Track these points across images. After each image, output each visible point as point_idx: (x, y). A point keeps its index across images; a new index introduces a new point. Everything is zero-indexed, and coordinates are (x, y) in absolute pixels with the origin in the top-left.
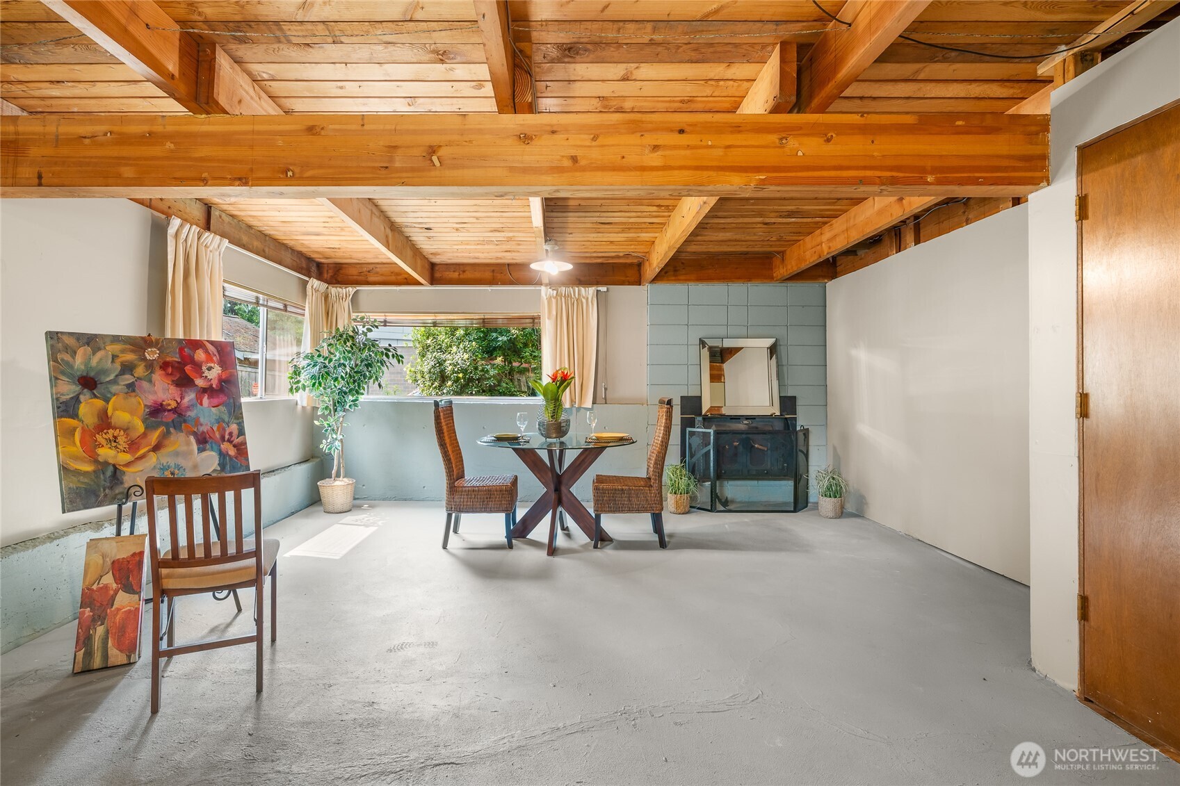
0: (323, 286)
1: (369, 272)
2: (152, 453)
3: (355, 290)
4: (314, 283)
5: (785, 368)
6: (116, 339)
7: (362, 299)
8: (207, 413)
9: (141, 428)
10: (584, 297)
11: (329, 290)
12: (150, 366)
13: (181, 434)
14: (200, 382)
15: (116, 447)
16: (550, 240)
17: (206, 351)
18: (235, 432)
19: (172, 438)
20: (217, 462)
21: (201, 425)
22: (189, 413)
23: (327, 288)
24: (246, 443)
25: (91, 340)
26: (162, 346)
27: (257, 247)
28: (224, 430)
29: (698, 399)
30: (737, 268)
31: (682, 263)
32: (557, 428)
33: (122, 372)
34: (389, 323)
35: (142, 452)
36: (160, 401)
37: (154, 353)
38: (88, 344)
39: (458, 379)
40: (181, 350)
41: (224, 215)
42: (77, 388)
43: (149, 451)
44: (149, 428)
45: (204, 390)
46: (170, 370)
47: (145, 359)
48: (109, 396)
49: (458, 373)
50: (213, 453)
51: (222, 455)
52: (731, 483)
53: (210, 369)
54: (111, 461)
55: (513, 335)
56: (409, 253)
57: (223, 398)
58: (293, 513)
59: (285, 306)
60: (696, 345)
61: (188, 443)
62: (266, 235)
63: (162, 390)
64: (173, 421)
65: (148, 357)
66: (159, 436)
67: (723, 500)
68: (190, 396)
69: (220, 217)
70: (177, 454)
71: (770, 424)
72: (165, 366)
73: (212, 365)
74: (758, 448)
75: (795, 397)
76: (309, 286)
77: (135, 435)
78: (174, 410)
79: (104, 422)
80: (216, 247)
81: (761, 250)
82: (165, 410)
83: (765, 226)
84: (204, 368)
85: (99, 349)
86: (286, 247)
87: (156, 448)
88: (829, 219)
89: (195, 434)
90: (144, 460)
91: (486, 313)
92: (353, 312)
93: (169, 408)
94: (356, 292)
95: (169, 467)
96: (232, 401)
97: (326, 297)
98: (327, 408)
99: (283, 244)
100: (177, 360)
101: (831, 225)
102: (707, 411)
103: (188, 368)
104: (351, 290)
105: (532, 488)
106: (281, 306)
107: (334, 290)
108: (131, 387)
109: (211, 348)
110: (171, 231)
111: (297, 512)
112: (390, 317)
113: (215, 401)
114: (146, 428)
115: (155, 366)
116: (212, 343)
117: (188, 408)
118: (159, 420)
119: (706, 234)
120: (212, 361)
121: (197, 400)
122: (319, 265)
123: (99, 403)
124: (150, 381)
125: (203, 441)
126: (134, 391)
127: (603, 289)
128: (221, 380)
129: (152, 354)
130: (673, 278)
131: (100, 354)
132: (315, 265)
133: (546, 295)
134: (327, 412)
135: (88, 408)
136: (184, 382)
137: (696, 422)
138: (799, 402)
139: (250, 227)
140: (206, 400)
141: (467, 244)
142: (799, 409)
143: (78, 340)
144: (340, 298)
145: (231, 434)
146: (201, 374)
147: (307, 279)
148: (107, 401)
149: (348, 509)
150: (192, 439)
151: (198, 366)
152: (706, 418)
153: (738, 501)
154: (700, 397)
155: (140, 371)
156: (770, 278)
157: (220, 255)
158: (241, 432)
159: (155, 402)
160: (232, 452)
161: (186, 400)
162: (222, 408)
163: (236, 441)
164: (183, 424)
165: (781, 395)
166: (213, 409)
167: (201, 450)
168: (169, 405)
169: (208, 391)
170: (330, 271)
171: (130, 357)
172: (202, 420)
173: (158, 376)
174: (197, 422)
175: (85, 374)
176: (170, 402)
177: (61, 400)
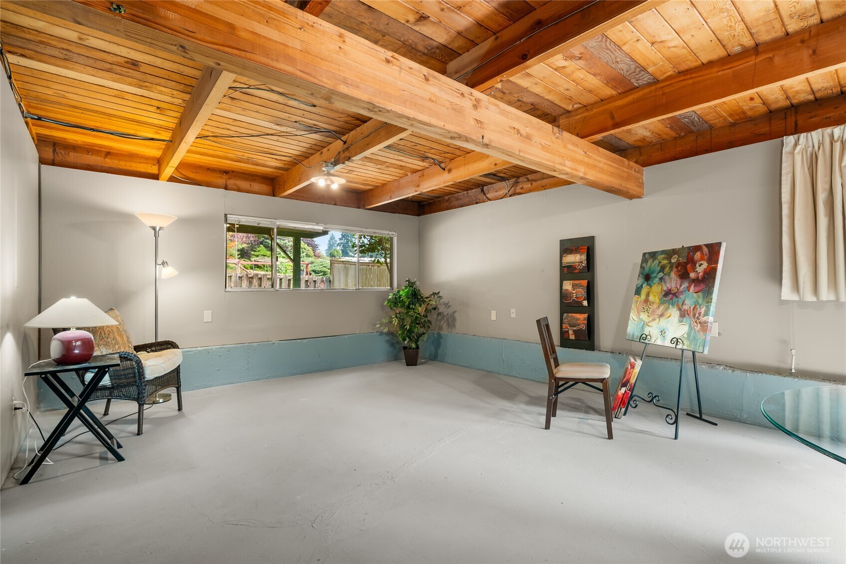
2: (658, 319)
6: (663, 252)
8: (690, 297)
9: (659, 303)
12: (672, 267)
13: (674, 309)
14: (692, 275)
15: (648, 312)
17: (702, 252)
18: (703, 313)
19: (669, 311)
20: (686, 332)
21: (685, 304)
22: (681, 296)
25: (654, 255)
26: (680, 253)
28: (697, 310)
33: (660, 271)
35: (655, 317)
36: (670, 288)
37: (676, 258)
38: (653, 257)
40: (689, 254)
42: (643, 281)
43: (658, 317)
44: (662, 303)
45: (693, 281)
46: (680, 268)
47: (670, 262)
48: (652, 284)
51: (691, 328)
53: (701, 265)
54: (644, 319)
57: (703, 286)
61: (675, 316)
63: (673, 281)
65: (672, 261)
66: (664, 309)
68: (685, 285)
70: (668, 321)
72: (678, 266)
73: (703, 262)
77: (655, 307)
78: (675, 294)
79: (647, 298)
82: (671, 293)
84: (697, 265)
85: (656, 259)
87: (662, 316)
89: (680, 310)
90: (654, 322)
93: (673, 292)
95: (663, 328)
96: (707, 288)
100: (685, 260)
103: (689, 266)
108: (661, 279)
109: (705, 249)
113: (698, 289)
115: (674, 266)
116: (707, 246)
117: (681, 293)
118: (667, 298)
120: (704, 260)
121: (688, 287)
123: (647, 290)
124: (669, 276)
125: (683, 315)
126: (661, 282)
128: (705, 272)
129: (674, 259)
131: (655, 262)
135: (644, 290)
136: (684, 276)
140: (692, 288)
143: (651, 255)
145: (700, 314)
146: (694, 270)
148: (651, 287)
150: (678, 313)
151: (694, 264)
155: (667, 269)
158: (707, 313)
159: (668, 289)
160: (697, 326)
161: (682, 287)
162: (700, 294)
163: (702, 319)
164: (676, 303)
166: (695, 294)
167: (680, 321)
169: (696, 281)
171: (665, 262)
172: (687, 301)
173: (673, 273)
174: (684, 302)
175: (648, 273)
176: (674, 289)
177: (638, 286)
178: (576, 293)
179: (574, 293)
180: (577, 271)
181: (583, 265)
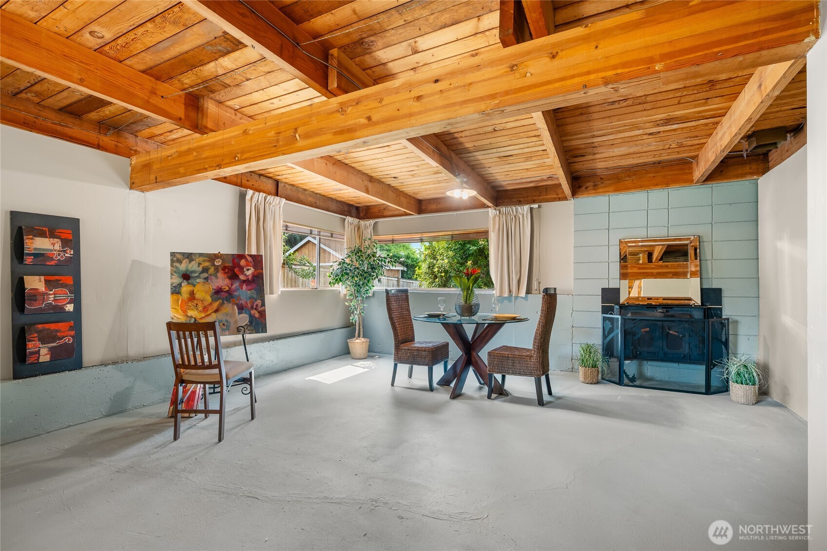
0: (356, 221)
1: (384, 209)
2: (214, 314)
3: (374, 221)
4: (349, 219)
5: (709, 263)
6: (201, 255)
7: (380, 226)
8: (244, 294)
9: (209, 299)
10: (520, 214)
11: (360, 223)
12: (217, 269)
13: (230, 304)
14: (242, 277)
15: (197, 309)
16: (459, 175)
17: (247, 260)
18: (260, 304)
19: (225, 306)
20: (248, 320)
21: (241, 300)
22: (235, 293)
23: (359, 222)
24: (265, 311)
25: (189, 256)
26: (224, 258)
27: (310, 201)
28: (253, 303)
29: (617, 291)
30: (654, 177)
31: (601, 179)
32: (469, 310)
33: (202, 272)
34: (395, 241)
35: (209, 312)
36: (220, 287)
37: (219, 262)
38: (188, 258)
39: (442, 277)
40: (233, 260)
41: (287, 186)
42: (181, 280)
43: (213, 312)
44: (214, 300)
45: (244, 281)
46: (227, 270)
47: (214, 265)
48: (195, 283)
49: (441, 273)
50: (246, 315)
51: (252, 317)
52: (650, 363)
53: (248, 270)
54: (194, 316)
55: (481, 245)
56: (391, 194)
57: (254, 286)
58: (334, 357)
59: (332, 234)
60: (617, 245)
61: (233, 309)
62: (317, 194)
63: (222, 281)
64: (226, 297)
65: (216, 264)
66: (218, 305)
67: (631, 376)
68: (236, 284)
69: (285, 186)
70: (227, 314)
71: (689, 313)
72: (224, 268)
73: (250, 268)
74: (672, 334)
75: (720, 289)
76: (346, 222)
77: (206, 304)
78: (227, 292)
79: (192, 296)
80: (278, 204)
81: (667, 158)
82: (222, 291)
83: (650, 137)
84: (245, 269)
85: (193, 260)
86: (331, 199)
87: (216, 311)
88: (719, 118)
89: (237, 305)
90: (210, 316)
91: (453, 231)
92: (374, 236)
93: (225, 290)
94: (375, 224)
95: (222, 321)
96: (259, 287)
97: (359, 228)
98: (351, 295)
99: (329, 198)
100: (231, 265)
101: (722, 124)
102: (625, 300)
103: (236, 270)
104: (372, 222)
105: (455, 352)
106: (330, 235)
107: (362, 223)
108: (206, 279)
109: (249, 259)
110: (248, 197)
111: (337, 356)
112: (396, 237)
113: (249, 287)
114: (212, 300)
115: (219, 268)
116: (250, 256)
117: (235, 291)
118: (219, 296)
119: (600, 151)
120: (250, 265)
121: (240, 286)
122: (357, 208)
123: (190, 288)
124: (216, 276)
125: (241, 309)
126: (208, 281)
127: (535, 206)
128: (254, 276)
129: (218, 263)
130: (593, 192)
131: (193, 262)
132: (355, 208)
133: (492, 215)
134: (352, 297)
135: (186, 289)
136: (233, 277)
137: (615, 310)
138: (725, 294)
139: (305, 190)
140: (244, 287)
141: (428, 185)
142: (725, 301)
143: (183, 255)
144: (366, 227)
145: (257, 305)
146: (243, 272)
147: (344, 217)
148: (194, 286)
149: (364, 357)
150: (236, 307)
151: (241, 269)
152: (622, 307)
153: (657, 379)
154: (619, 289)
155: (212, 270)
156: (690, 181)
157: (280, 208)
158: (263, 305)
159: (218, 287)
160: (257, 315)
161: (234, 287)
162: (253, 291)
163: (260, 309)
164: (231, 299)
165: (704, 287)
166: (248, 291)
167: (239, 313)
168: (225, 289)
169: (247, 282)
170: (364, 211)
171: (207, 264)
172: (241, 297)
173: (220, 275)
174: (239, 298)
175: (185, 273)
176: (225, 287)
177: (174, 285)
178: (54, 294)
179: (50, 294)
180: (53, 263)
181: (66, 255)
